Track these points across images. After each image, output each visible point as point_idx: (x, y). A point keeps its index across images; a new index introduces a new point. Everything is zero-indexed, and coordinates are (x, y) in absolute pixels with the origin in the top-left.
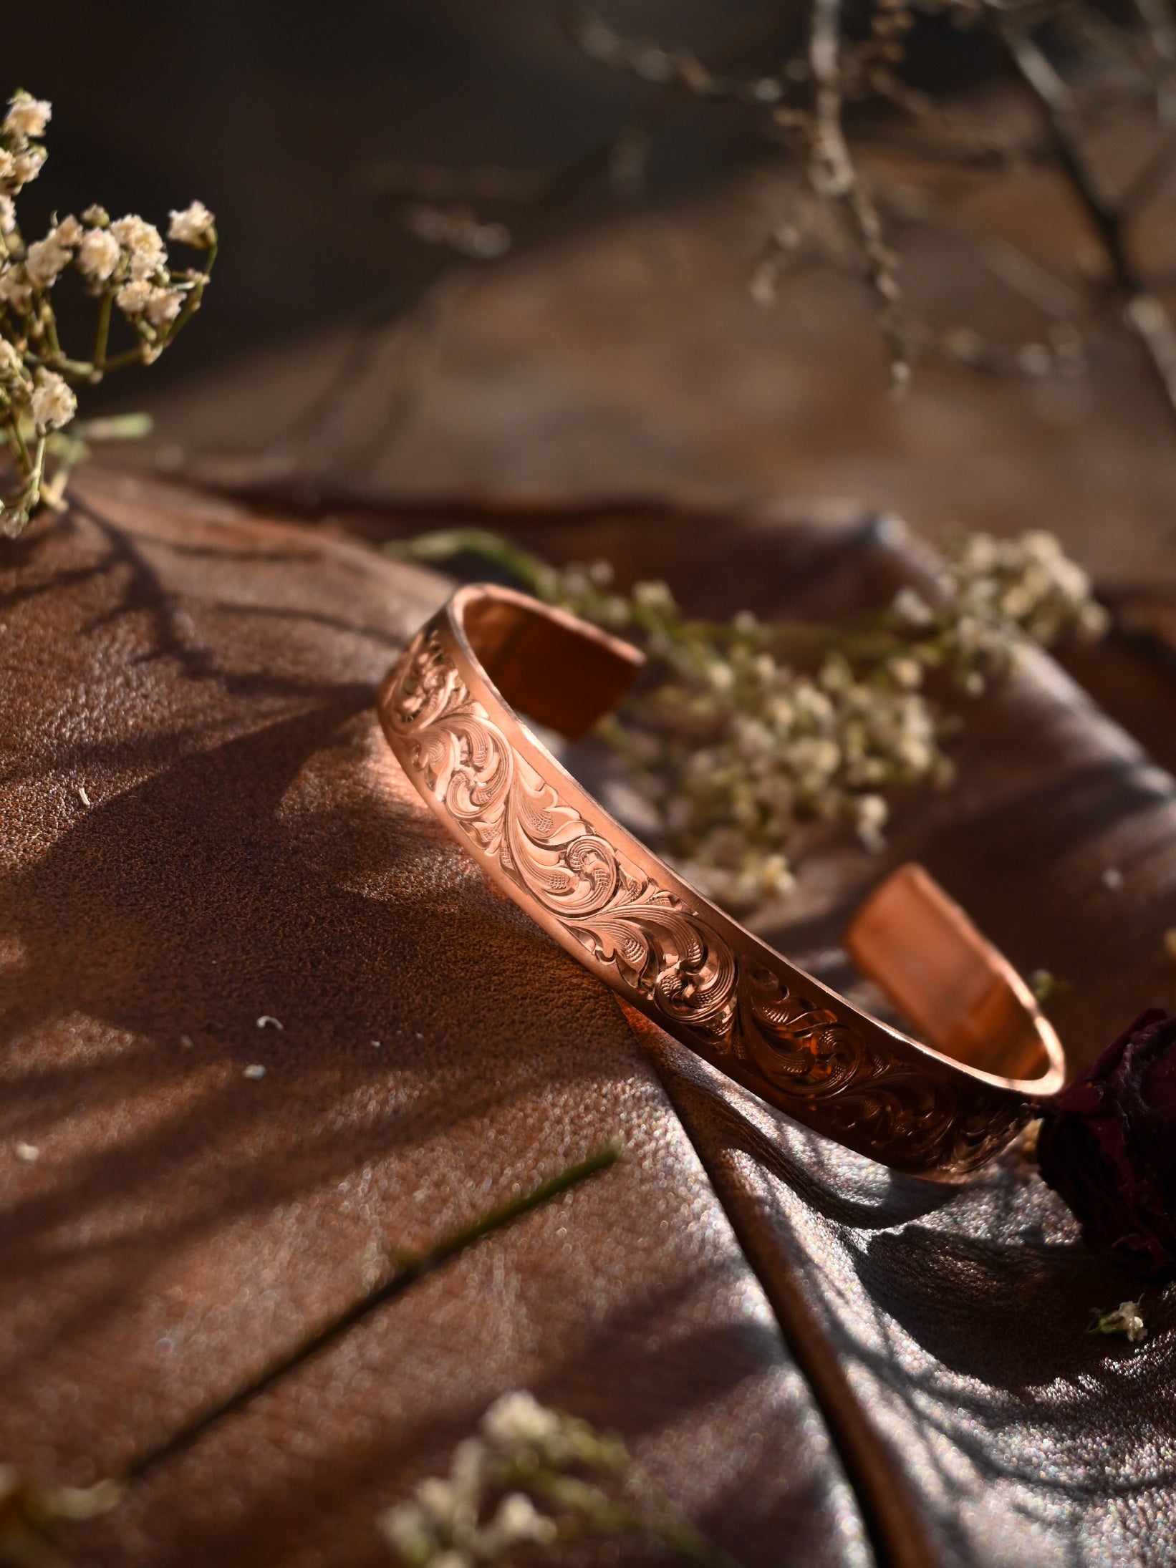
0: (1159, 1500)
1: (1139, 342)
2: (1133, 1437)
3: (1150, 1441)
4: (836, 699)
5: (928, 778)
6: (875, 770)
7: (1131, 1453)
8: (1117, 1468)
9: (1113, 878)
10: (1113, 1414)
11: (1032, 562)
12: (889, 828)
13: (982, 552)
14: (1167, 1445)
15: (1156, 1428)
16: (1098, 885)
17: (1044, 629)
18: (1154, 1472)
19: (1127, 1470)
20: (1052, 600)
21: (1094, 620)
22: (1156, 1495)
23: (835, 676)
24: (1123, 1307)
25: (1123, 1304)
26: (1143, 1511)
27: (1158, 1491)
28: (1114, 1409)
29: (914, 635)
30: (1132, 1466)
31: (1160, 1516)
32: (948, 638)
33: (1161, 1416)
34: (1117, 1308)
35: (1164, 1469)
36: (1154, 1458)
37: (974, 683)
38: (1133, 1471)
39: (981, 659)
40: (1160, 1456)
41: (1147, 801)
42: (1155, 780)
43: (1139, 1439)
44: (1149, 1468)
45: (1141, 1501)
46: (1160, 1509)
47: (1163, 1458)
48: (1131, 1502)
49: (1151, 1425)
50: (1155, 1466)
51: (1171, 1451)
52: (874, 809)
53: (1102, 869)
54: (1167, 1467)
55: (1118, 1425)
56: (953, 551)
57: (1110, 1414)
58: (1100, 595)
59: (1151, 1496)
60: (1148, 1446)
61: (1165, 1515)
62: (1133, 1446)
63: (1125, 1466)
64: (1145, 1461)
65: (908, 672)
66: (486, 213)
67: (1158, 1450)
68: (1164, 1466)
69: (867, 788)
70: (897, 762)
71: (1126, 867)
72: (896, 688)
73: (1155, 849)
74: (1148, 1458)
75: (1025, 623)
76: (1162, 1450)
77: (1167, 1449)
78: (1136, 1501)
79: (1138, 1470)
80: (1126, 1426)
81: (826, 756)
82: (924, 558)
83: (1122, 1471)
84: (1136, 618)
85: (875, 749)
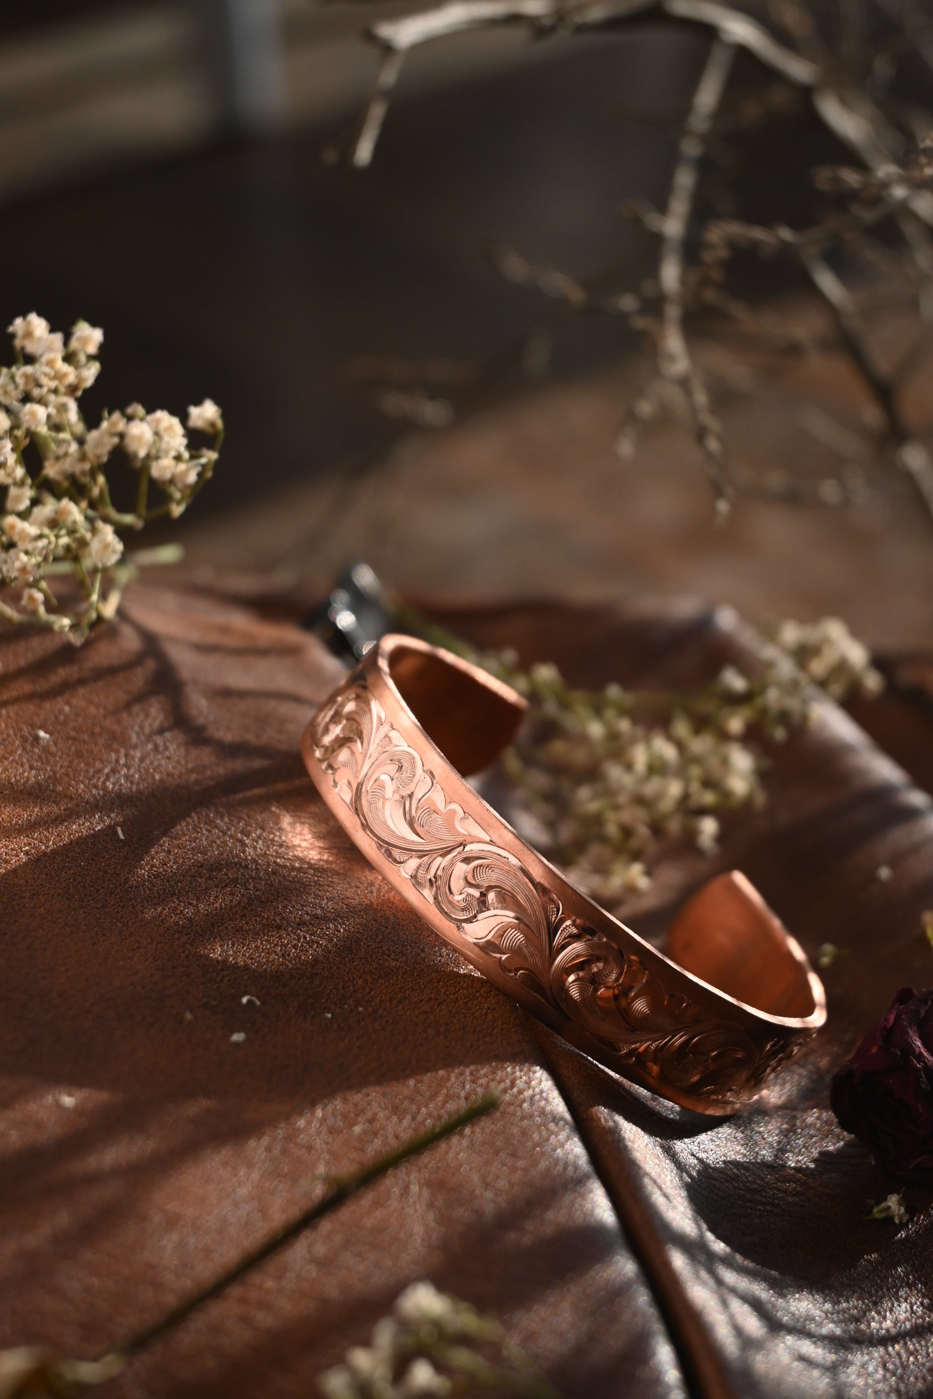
0: (911, 1347)
1: (909, 479)
2: (893, 1299)
3: (906, 1301)
4: (680, 745)
5: (748, 802)
6: (709, 798)
7: (891, 1310)
8: (881, 1323)
9: (884, 873)
10: (879, 1281)
11: (826, 641)
12: (721, 838)
13: (791, 634)
14: (918, 1303)
15: (911, 1290)
16: (873, 878)
17: (837, 688)
18: (908, 1325)
19: (888, 1324)
20: (842, 667)
21: (873, 682)
22: (909, 1343)
23: (681, 728)
24: (890, 1198)
25: (890, 1196)
26: (899, 1354)
27: (911, 1340)
28: (879, 1277)
29: (735, 700)
30: (891, 1321)
31: (911, 1359)
32: (759, 702)
33: (914, 1281)
34: (885, 1199)
35: (916, 1322)
36: (908, 1314)
37: (780, 734)
38: (892, 1325)
39: (784, 717)
40: (913, 1312)
41: (911, 814)
42: (917, 798)
43: (898, 1300)
44: (904, 1322)
45: (897, 1347)
46: (912, 1354)
47: (915, 1314)
48: (890, 1349)
49: (907, 1289)
50: (909, 1320)
51: (921, 1308)
52: (709, 827)
53: (877, 866)
54: (918, 1321)
55: (882, 1290)
56: (770, 634)
57: (876, 1281)
58: (879, 662)
59: (906, 1344)
60: (904, 1305)
61: (916, 1358)
62: (893, 1305)
63: (886, 1321)
64: (902, 1317)
65: (736, 724)
66: (434, 392)
67: (912, 1308)
68: (916, 1320)
69: (703, 811)
70: (725, 794)
71: (894, 862)
72: (724, 736)
73: (915, 849)
74: (904, 1314)
75: (822, 684)
76: (915, 1307)
77: (918, 1307)
78: (893, 1347)
79: (895, 1324)
80: (888, 1290)
81: (675, 789)
82: (747, 638)
83: (884, 1325)
84: (907, 676)
85: (709, 783)
